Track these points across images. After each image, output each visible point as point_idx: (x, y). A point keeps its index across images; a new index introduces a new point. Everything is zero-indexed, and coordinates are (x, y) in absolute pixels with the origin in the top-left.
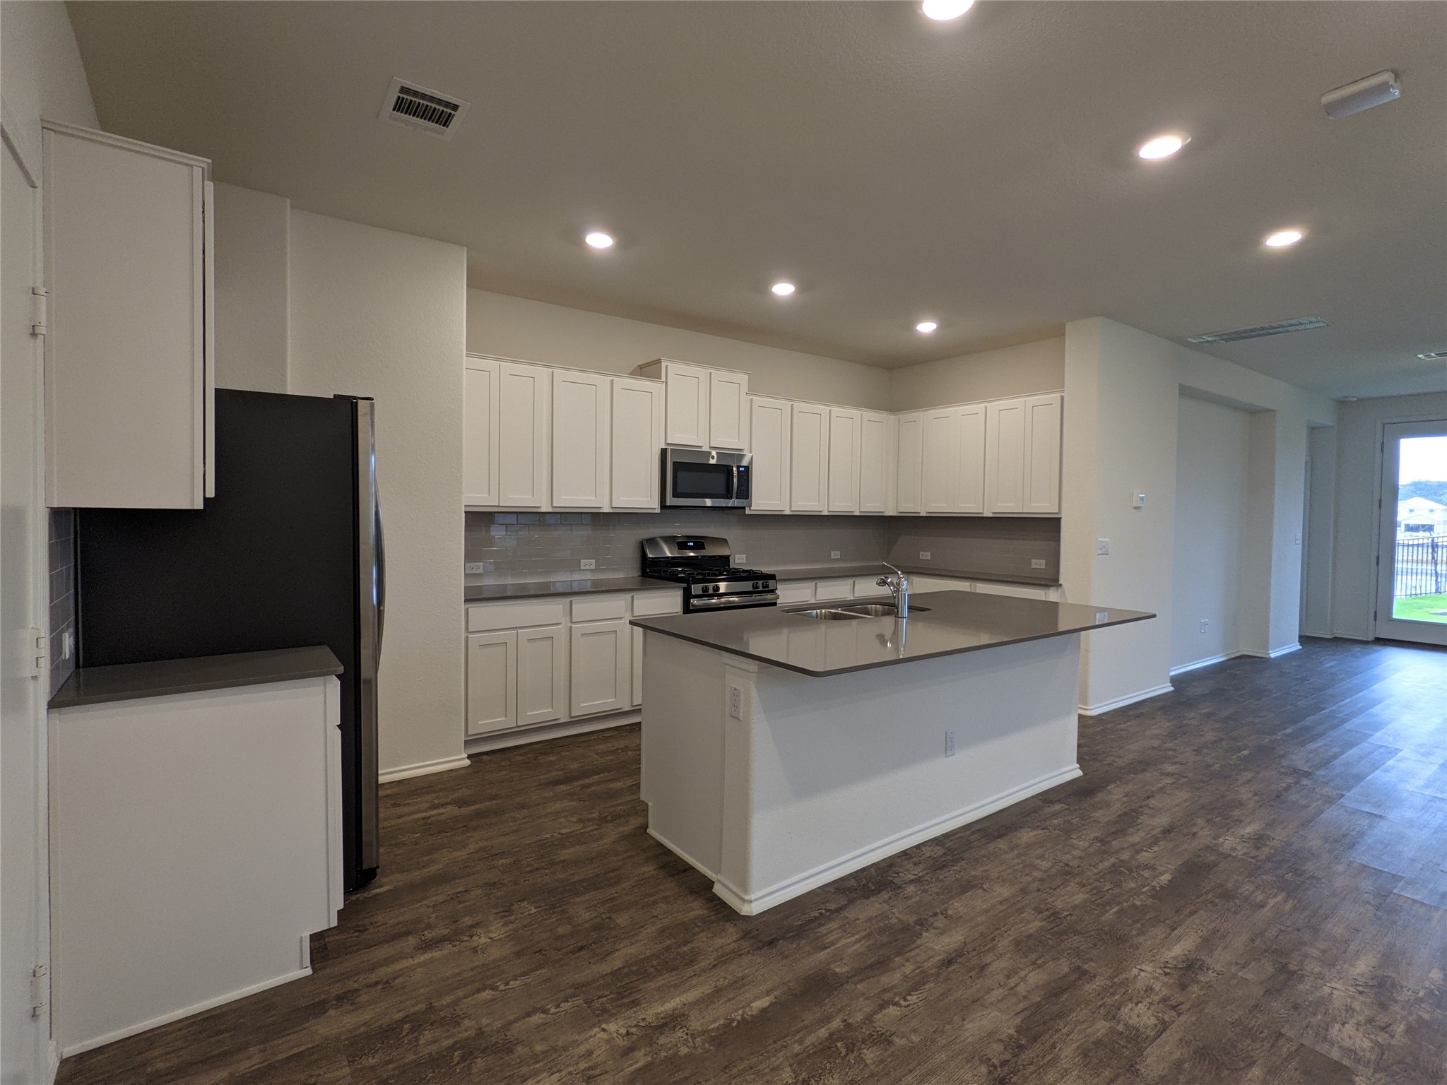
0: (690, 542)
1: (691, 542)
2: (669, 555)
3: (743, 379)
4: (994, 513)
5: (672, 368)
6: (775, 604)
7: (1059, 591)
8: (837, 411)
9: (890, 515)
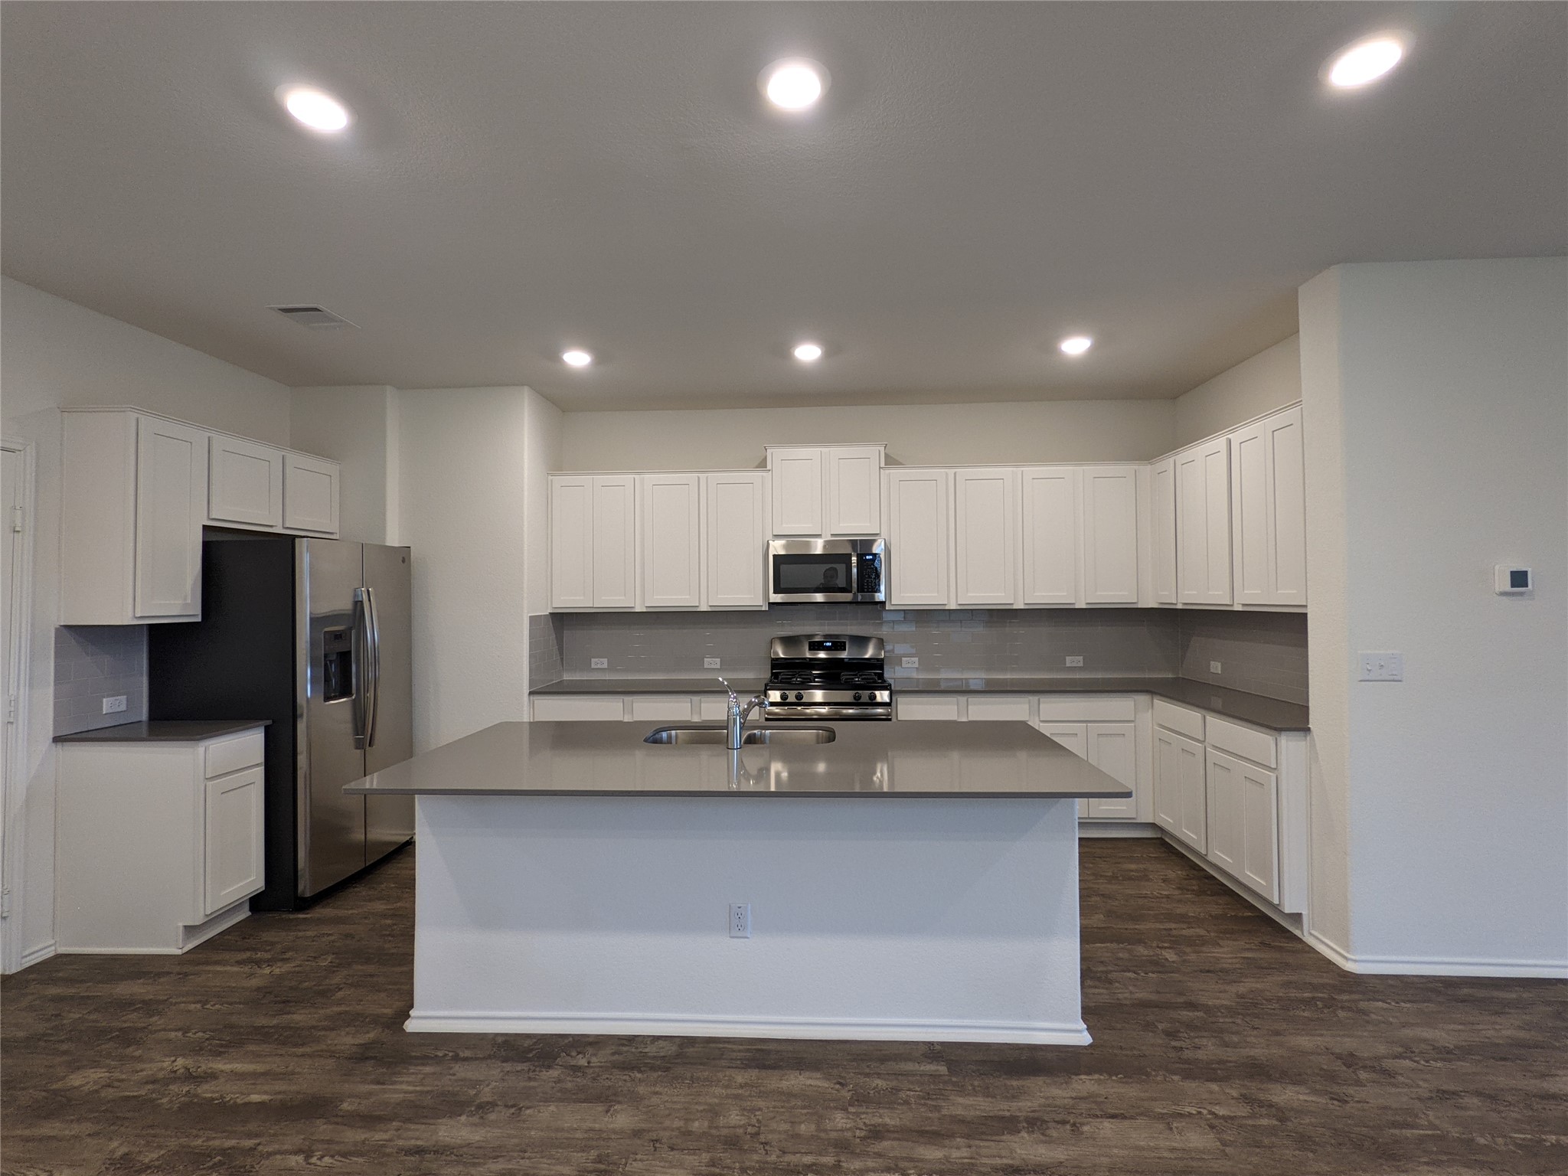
0: (826, 642)
1: (829, 642)
2: (782, 656)
3: (874, 453)
4: (1244, 605)
5: (777, 455)
6: (887, 719)
7: (1308, 738)
8: (1031, 471)
9: (1150, 606)
